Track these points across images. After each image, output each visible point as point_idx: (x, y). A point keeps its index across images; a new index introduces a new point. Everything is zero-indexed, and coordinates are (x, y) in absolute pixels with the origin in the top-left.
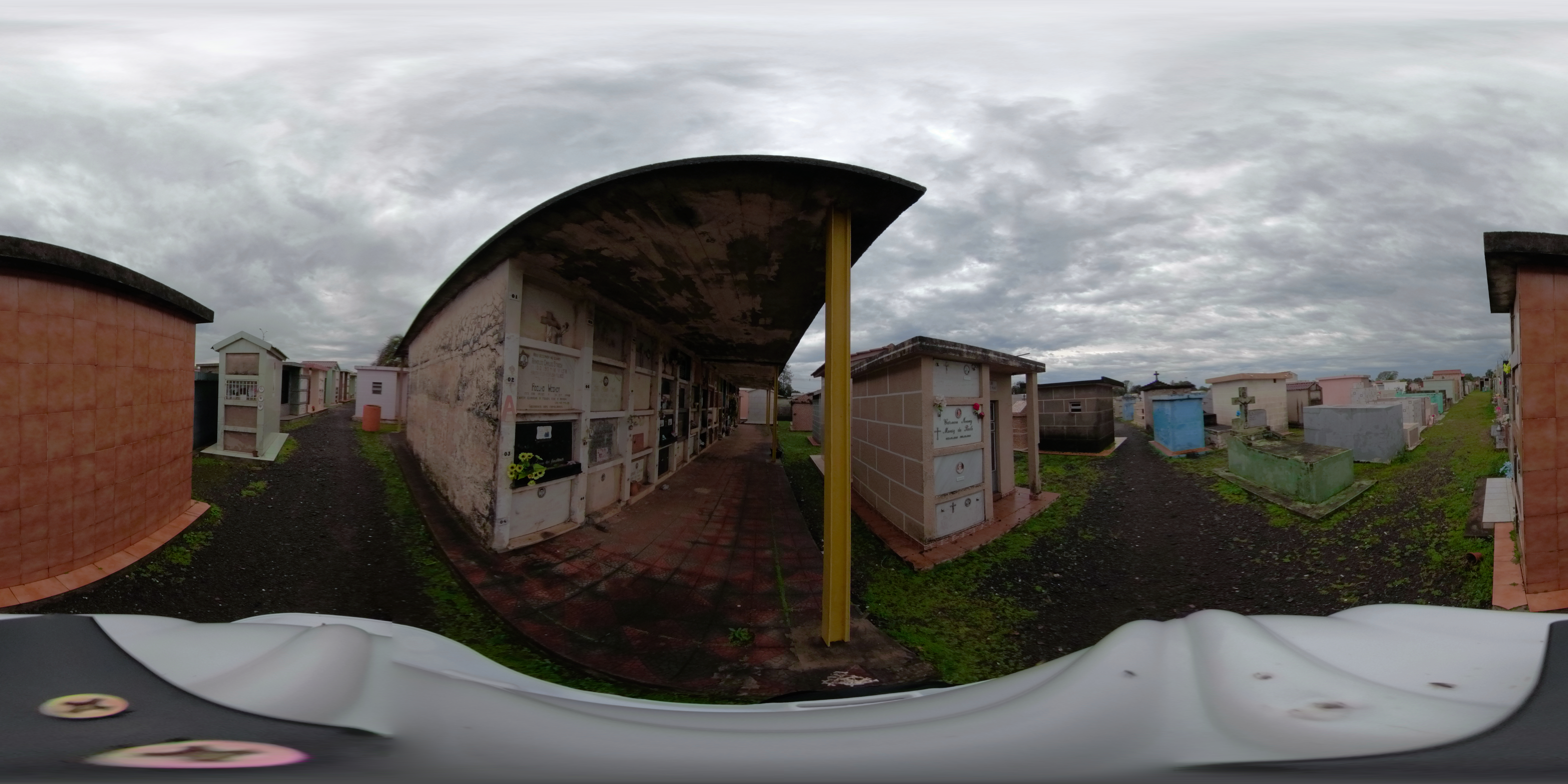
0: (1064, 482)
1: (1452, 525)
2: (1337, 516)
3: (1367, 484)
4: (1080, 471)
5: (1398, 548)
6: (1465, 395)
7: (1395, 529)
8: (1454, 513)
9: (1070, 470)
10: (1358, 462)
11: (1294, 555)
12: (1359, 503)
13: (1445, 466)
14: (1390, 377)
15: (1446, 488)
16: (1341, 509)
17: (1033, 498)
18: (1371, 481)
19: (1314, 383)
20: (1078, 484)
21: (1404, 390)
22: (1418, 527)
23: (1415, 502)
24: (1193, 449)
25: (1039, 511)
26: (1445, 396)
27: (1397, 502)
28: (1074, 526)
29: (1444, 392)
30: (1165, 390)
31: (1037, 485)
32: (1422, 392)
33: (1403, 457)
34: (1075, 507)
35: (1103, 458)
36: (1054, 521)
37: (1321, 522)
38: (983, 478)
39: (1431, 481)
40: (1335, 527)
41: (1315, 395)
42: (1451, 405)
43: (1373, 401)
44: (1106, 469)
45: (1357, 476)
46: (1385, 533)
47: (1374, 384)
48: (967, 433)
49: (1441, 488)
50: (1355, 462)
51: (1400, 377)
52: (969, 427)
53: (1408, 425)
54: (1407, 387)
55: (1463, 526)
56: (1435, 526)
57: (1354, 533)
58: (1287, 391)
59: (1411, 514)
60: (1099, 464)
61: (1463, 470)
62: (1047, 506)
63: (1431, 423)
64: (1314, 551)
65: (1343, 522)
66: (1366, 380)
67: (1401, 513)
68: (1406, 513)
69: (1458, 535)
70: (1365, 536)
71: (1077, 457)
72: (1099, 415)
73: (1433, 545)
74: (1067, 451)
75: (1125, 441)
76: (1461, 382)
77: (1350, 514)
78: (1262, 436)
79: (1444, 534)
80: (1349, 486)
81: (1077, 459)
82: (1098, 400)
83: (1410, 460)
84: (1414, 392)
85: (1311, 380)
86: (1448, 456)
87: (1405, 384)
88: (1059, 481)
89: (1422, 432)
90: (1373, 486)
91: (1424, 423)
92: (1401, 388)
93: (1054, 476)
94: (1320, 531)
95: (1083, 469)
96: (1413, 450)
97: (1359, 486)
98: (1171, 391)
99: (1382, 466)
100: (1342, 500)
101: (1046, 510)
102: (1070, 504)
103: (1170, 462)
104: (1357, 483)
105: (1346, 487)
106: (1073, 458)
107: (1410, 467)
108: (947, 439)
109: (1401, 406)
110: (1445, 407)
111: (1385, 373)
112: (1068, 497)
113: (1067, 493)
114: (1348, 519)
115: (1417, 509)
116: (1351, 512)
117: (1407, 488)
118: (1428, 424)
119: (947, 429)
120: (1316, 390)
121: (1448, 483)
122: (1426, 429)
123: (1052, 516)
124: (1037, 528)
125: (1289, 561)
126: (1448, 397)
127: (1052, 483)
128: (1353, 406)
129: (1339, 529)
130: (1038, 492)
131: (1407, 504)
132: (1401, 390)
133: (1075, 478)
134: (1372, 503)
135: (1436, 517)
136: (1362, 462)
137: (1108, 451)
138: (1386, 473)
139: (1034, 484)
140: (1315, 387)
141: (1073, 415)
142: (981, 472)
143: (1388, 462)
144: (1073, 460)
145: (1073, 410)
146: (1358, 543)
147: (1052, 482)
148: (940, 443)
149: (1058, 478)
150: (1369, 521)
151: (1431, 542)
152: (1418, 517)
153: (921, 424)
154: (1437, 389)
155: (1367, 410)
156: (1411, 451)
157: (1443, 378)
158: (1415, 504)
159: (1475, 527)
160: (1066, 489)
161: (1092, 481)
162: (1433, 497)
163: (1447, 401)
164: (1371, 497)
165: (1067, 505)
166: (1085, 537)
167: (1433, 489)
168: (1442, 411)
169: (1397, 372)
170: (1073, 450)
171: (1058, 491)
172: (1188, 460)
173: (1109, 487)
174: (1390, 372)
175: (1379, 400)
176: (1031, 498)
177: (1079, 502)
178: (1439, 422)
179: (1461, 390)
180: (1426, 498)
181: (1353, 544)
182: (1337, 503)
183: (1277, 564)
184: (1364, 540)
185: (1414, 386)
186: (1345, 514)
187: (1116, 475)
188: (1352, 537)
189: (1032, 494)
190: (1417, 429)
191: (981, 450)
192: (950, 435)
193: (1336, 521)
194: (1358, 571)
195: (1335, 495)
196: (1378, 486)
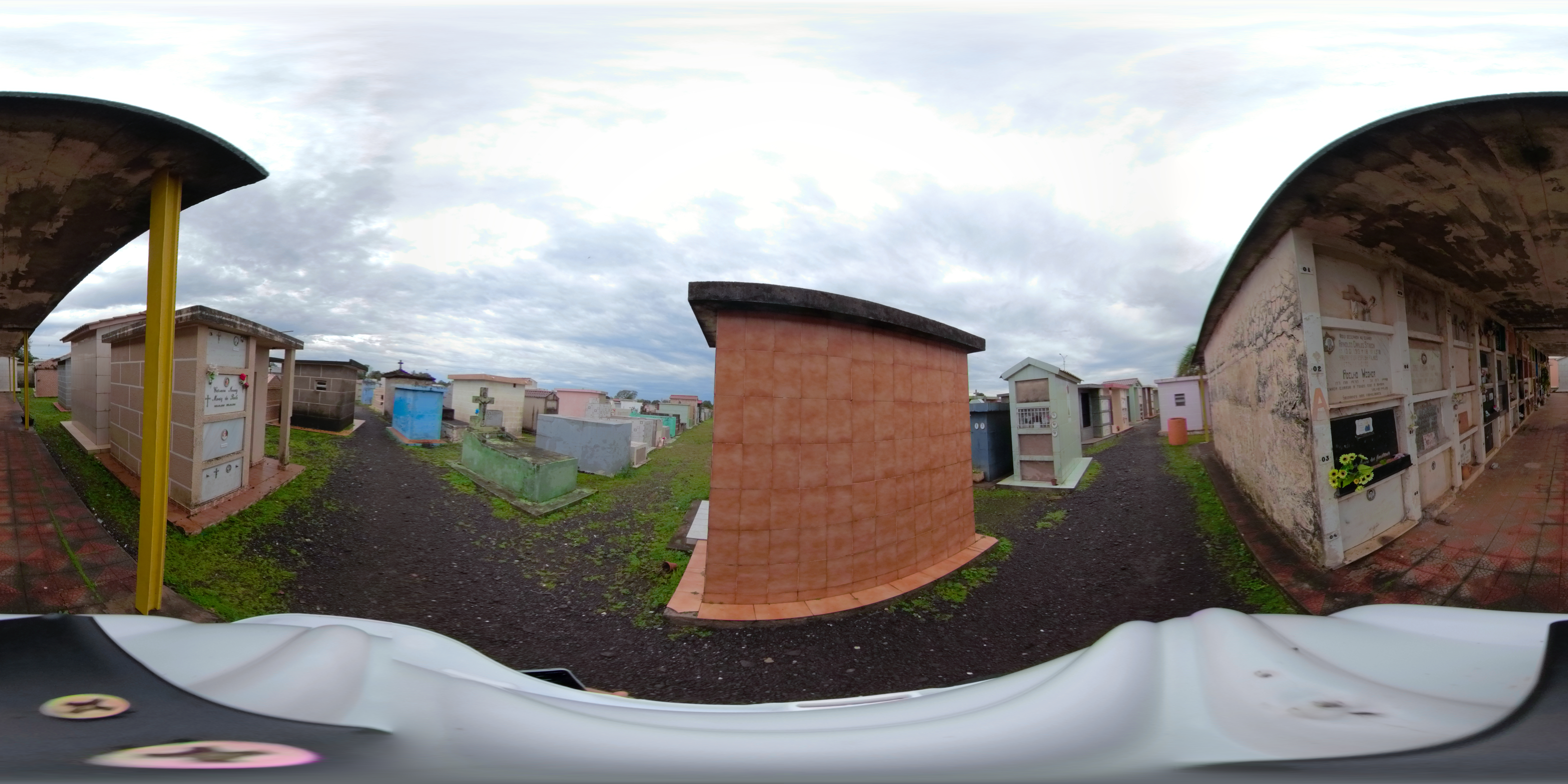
0: (308, 457)
1: (658, 537)
2: (554, 515)
3: (587, 492)
4: (321, 448)
5: (603, 550)
6: (700, 421)
7: (604, 533)
8: (663, 527)
9: (312, 445)
10: (583, 472)
11: (510, 542)
12: (577, 507)
13: (665, 486)
14: (629, 396)
15: (661, 505)
16: (560, 510)
17: (281, 468)
18: (592, 490)
19: (552, 393)
20: (320, 459)
21: (639, 410)
22: (626, 535)
23: (629, 513)
24: (429, 439)
25: (287, 481)
26: (678, 421)
27: (613, 512)
28: (319, 497)
29: (678, 416)
30: (408, 380)
31: (286, 456)
32: (656, 414)
33: (627, 472)
34: (319, 480)
35: (342, 438)
36: (300, 491)
37: (539, 519)
38: (243, 446)
39: (649, 497)
40: (551, 525)
41: (552, 404)
42: (684, 430)
43: (607, 417)
44: (346, 448)
45: (580, 484)
46: (595, 536)
47: (612, 402)
48: (233, 402)
49: (657, 505)
50: (579, 472)
51: (638, 397)
52: (235, 396)
53: (636, 444)
54: (642, 408)
55: (668, 540)
56: (642, 536)
57: (567, 532)
58: (525, 396)
59: (623, 523)
60: (339, 443)
61: (682, 491)
62: (294, 477)
63: (660, 445)
64: (528, 542)
65: (559, 522)
66: (604, 397)
67: (614, 521)
68: (618, 521)
69: (662, 546)
70: (576, 536)
71: (318, 434)
72: (342, 396)
73: (635, 552)
74: (308, 427)
75: (364, 423)
76: (697, 409)
77: (567, 516)
78: (496, 435)
79: (648, 544)
80: (571, 492)
81: (318, 436)
82: (343, 381)
83: (633, 477)
84: (648, 414)
85: (550, 390)
86: (671, 477)
87: (641, 404)
88: (303, 454)
89: (650, 453)
90: (593, 495)
91: (654, 444)
92: (636, 408)
93: (298, 450)
94: (537, 526)
95: (324, 446)
96: (638, 468)
97: (580, 493)
98: (414, 381)
99: (604, 479)
100: (562, 503)
101: (292, 481)
102: (314, 477)
103: (406, 449)
104: (579, 490)
105: (567, 492)
106: (315, 434)
107: (632, 483)
108: (215, 406)
109: (630, 425)
110: (677, 432)
111: (624, 392)
112: (312, 470)
113: (311, 466)
114: (563, 520)
115: (630, 520)
116: (568, 514)
117: (624, 501)
118: (658, 446)
119: (216, 397)
120: (553, 400)
121: (664, 500)
122: (654, 450)
123: (299, 486)
124: (286, 497)
125: (504, 547)
126: (681, 422)
127: (296, 456)
128: (586, 419)
129: (554, 527)
130: (286, 463)
131: (621, 514)
132: (637, 411)
133: (317, 453)
134: (588, 509)
135: (645, 528)
136: (586, 473)
137: (348, 431)
138: (607, 485)
139: (283, 455)
140: (552, 397)
141: (318, 393)
142: (242, 440)
143: (612, 475)
144: (314, 437)
145: (318, 388)
146: (568, 541)
147: (297, 454)
148: (210, 410)
149: (301, 452)
150: (583, 524)
151: (634, 549)
152: (628, 527)
153: (194, 391)
154: (671, 413)
155: (597, 424)
156: (635, 469)
157: (680, 403)
158: (629, 515)
159: (679, 541)
160: (309, 463)
161: (333, 457)
162: (647, 512)
163: (680, 426)
164: (589, 504)
165: (311, 477)
166: (330, 507)
167: (649, 505)
168: (673, 435)
169: (636, 392)
170: (315, 427)
171: (302, 463)
172: (424, 449)
173: (349, 465)
174: (629, 392)
175: (612, 417)
176: (279, 468)
177: (322, 476)
178: (669, 445)
179: (697, 416)
180: (640, 512)
181: (564, 541)
182: (557, 504)
183: (494, 548)
184: (574, 539)
185: (651, 408)
186: (561, 515)
187: (355, 454)
188: (563, 535)
189: (280, 465)
190: (644, 449)
191: (243, 419)
192: (218, 403)
193: (552, 520)
194: (562, 564)
195: (556, 497)
196: (597, 496)
